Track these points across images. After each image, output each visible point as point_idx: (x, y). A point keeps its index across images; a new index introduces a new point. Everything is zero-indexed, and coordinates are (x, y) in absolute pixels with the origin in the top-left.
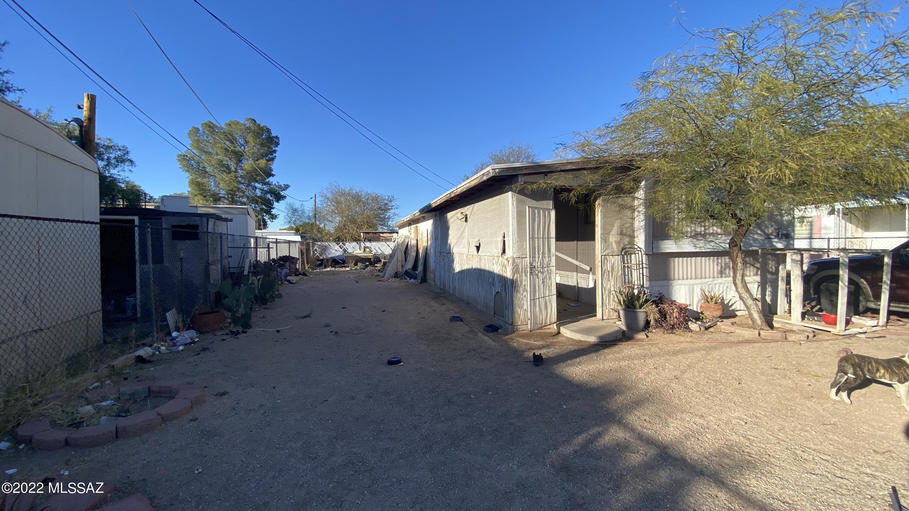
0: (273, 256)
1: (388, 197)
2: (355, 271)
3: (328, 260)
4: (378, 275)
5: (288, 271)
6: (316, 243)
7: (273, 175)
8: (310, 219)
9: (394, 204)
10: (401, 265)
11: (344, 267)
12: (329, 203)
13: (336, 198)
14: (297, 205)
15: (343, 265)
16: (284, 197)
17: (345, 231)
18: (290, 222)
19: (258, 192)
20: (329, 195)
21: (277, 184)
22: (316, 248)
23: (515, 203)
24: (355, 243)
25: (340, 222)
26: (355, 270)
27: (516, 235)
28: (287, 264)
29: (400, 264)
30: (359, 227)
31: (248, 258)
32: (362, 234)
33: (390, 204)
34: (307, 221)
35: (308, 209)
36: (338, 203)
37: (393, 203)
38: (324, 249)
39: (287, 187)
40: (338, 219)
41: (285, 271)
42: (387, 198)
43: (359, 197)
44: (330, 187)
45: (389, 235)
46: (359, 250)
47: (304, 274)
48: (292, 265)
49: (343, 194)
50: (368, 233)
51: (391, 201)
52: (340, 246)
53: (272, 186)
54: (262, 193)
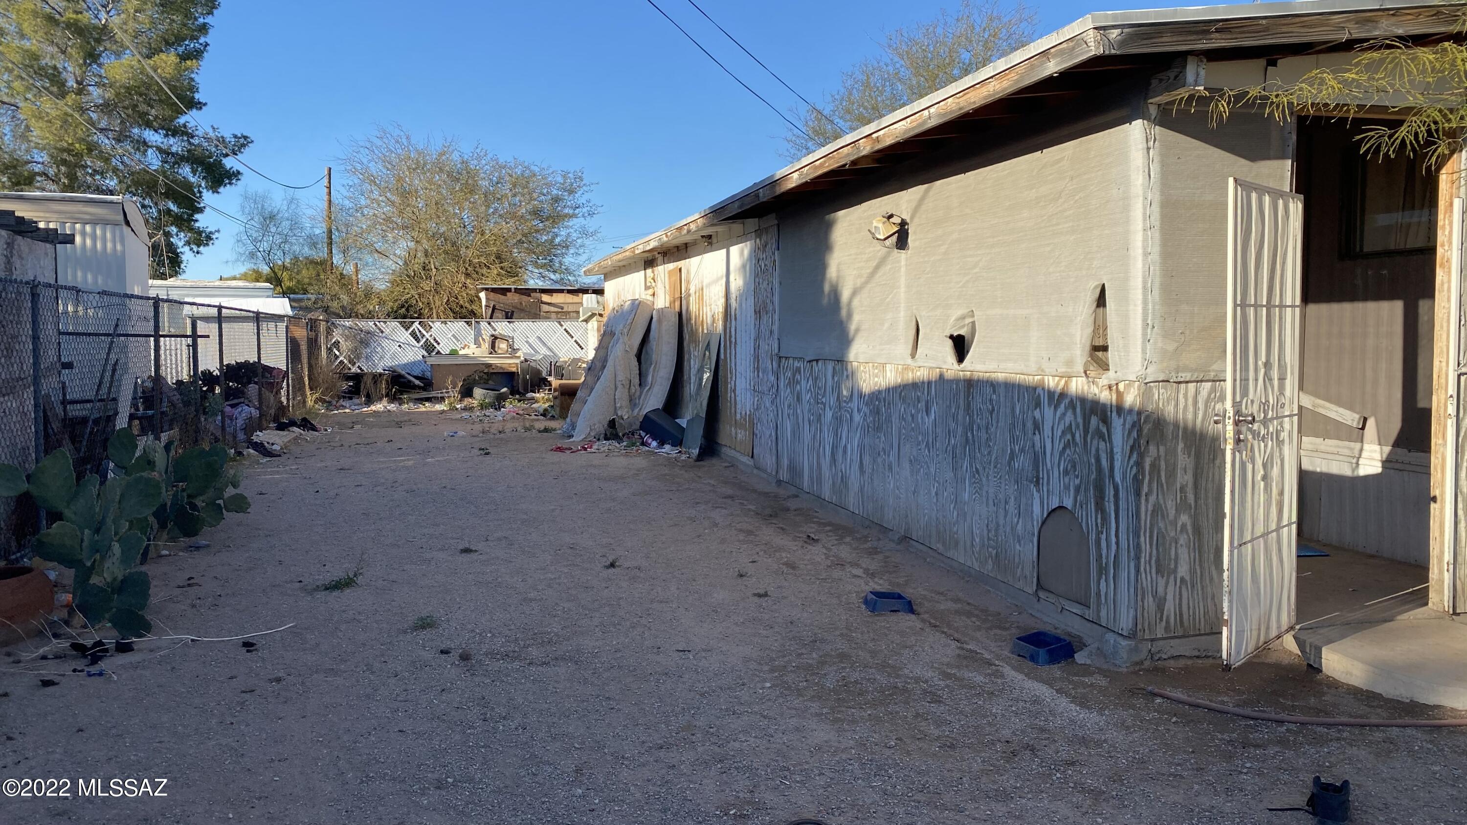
0: (209, 363)
1: (565, 177)
2: (465, 415)
3: (376, 378)
4: (546, 430)
5: (255, 413)
6: (338, 321)
7: (199, 105)
8: (314, 245)
9: (583, 200)
10: (626, 396)
11: (428, 400)
12: (376, 195)
13: (400, 179)
14: (278, 200)
15: (424, 395)
16: (232, 176)
17: (427, 285)
18: (252, 255)
19: (153, 161)
20: (376, 168)
21: (212, 134)
22: (337, 336)
23: (1155, 168)
24: (461, 324)
25: (412, 255)
26: (465, 409)
27: (1156, 292)
28: (252, 389)
29: (622, 395)
30: (472, 271)
31: (126, 370)
32: (482, 295)
33: (569, 200)
34: (307, 251)
35: (309, 212)
36: (405, 194)
37: (580, 198)
38: (364, 340)
39: (242, 143)
40: (403, 246)
41: (246, 412)
42: (560, 179)
43: (472, 174)
44: (379, 142)
45: (570, 298)
46: (473, 346)
47: (306, 424)
48: (266, 393)
49: (418, 167)
50: (504, 291)
51: (571, 192)
52: (413, 334)
53: (196, 141)
54: (165, 162)
